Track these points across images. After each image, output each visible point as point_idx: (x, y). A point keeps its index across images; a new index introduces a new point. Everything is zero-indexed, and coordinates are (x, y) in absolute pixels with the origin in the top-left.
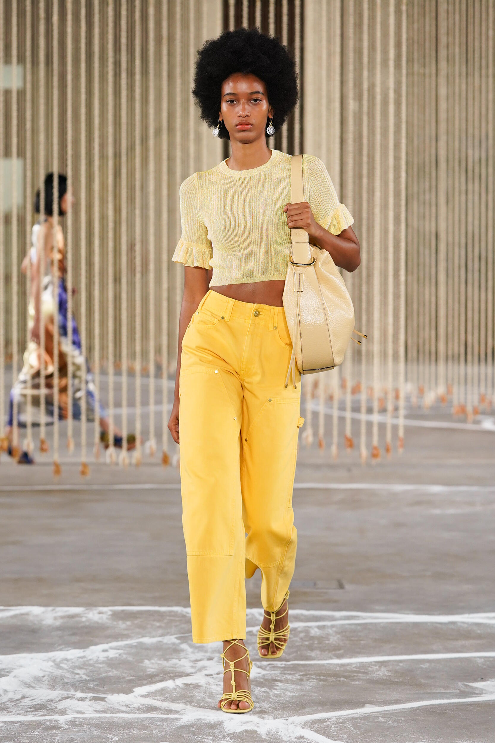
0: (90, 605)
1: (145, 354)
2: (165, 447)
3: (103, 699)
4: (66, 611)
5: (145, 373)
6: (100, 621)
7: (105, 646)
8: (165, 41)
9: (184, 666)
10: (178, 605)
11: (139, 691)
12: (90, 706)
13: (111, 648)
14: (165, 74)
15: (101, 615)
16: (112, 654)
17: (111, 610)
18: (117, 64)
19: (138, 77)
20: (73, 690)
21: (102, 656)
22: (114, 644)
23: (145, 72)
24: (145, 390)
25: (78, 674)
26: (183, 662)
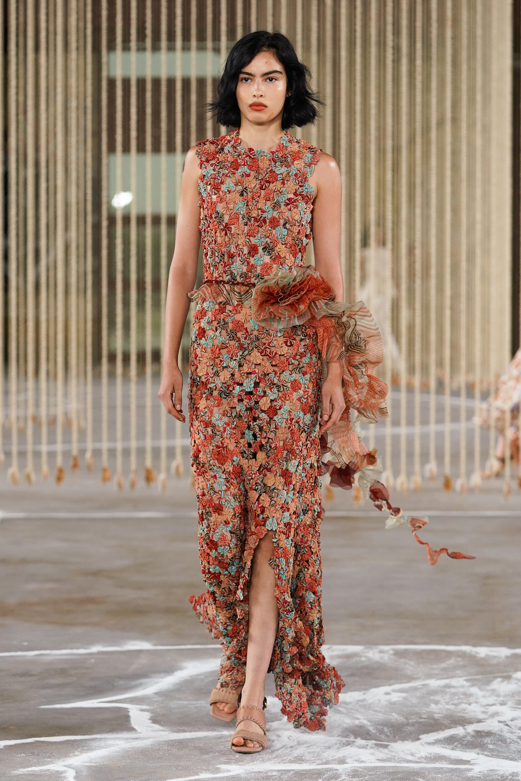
0: (370, 643)
1: (425, 368)
2: (447, 470)
3: (386, 746)
4: (343, 650)
5: (425, 388)
6: (381, 661)
7: (387, 689)
8: (449, 23)
9: (475, 712)
10: (466, 644)
11: (426, 738)
12: (372, 754)
13: (394, 691)
14: (449, 59)
15: (382, 655)
16: (396, 697)
17: (393, 650)
18: (397, 49)
19: (419, 62)
20: (353, 737)
21: (385, 700)
22: (397, 686)
23: (427, 58)
24: (425, 408)
25: (358, 719)
26: (473, 707)
